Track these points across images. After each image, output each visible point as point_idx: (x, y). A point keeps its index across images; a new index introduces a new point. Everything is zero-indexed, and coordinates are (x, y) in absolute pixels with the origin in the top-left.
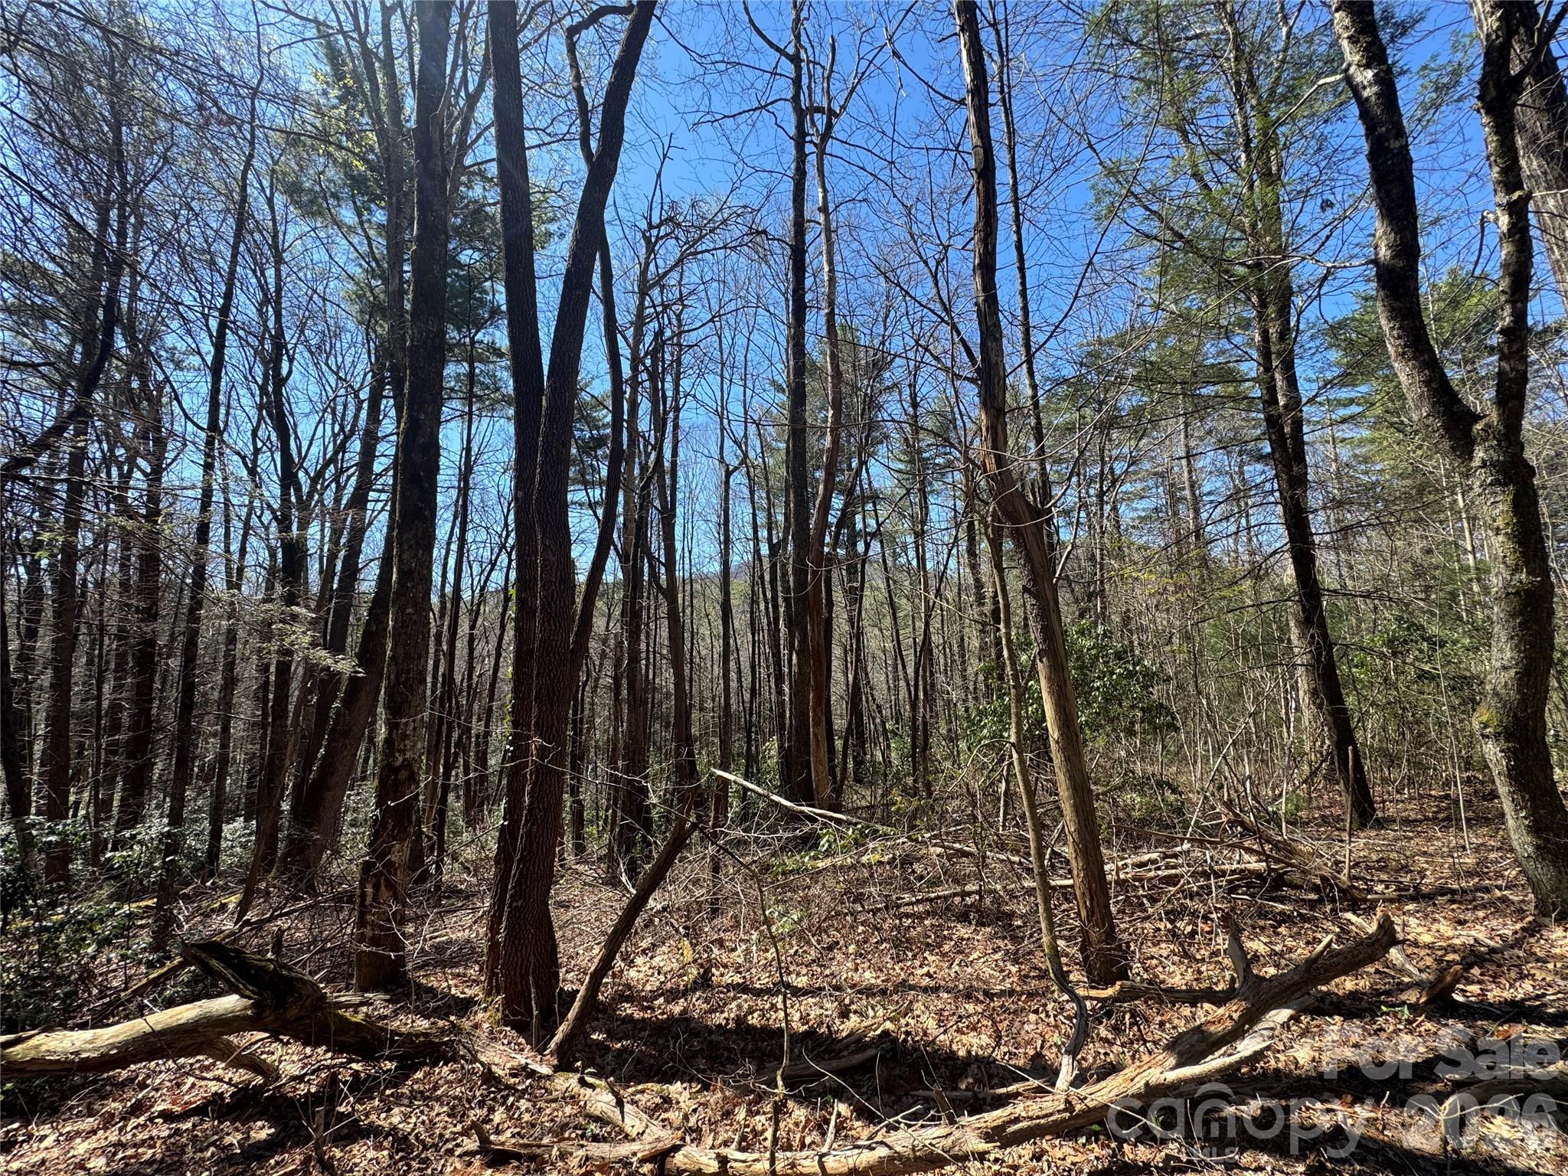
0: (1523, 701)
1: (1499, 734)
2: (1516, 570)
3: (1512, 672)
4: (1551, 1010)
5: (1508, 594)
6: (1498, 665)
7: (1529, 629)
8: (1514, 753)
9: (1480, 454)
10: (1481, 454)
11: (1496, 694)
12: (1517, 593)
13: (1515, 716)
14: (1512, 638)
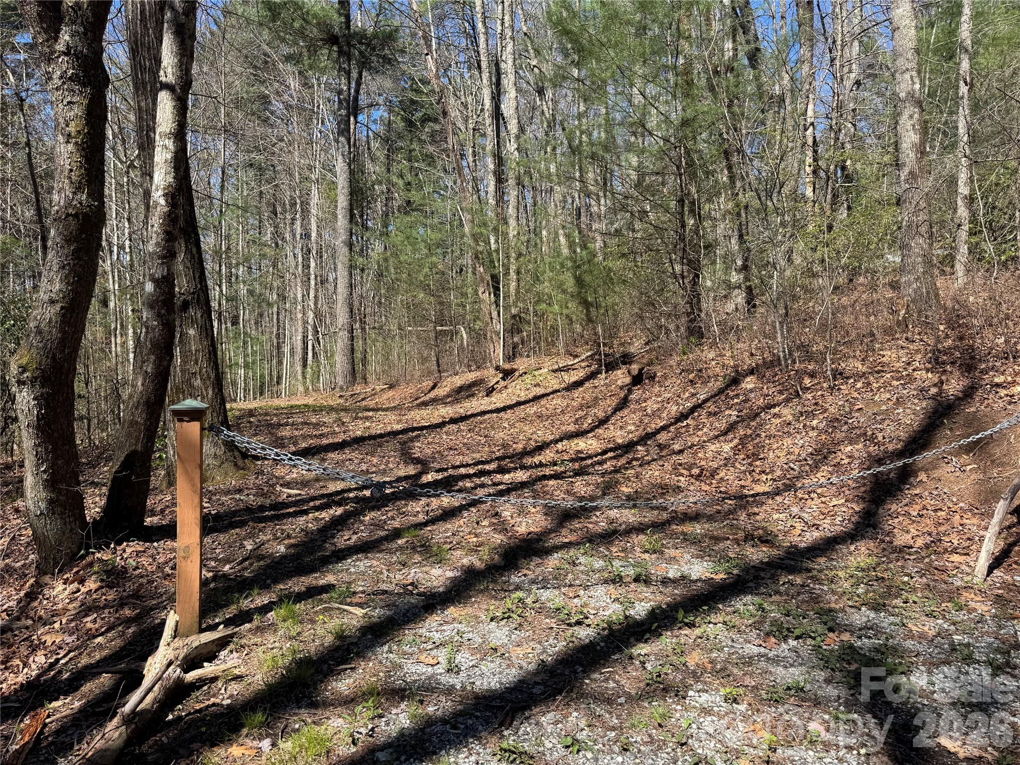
0: (62, 342)
1: (36, 378)
2: (78, 189)
3: (58, 307)
4: (66, 676)
5: (68, 215)
6: (46, 298)
7: (80, 259)
8: (46, 400)
9: (65, 37)
10: (67, 38)
11: (39, 332)
12: (76, 216)
13: (54, 357)
14: (63, 267)
